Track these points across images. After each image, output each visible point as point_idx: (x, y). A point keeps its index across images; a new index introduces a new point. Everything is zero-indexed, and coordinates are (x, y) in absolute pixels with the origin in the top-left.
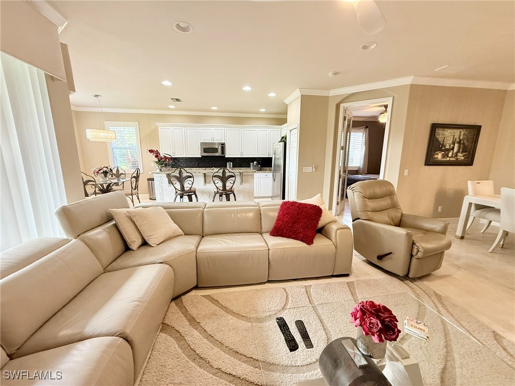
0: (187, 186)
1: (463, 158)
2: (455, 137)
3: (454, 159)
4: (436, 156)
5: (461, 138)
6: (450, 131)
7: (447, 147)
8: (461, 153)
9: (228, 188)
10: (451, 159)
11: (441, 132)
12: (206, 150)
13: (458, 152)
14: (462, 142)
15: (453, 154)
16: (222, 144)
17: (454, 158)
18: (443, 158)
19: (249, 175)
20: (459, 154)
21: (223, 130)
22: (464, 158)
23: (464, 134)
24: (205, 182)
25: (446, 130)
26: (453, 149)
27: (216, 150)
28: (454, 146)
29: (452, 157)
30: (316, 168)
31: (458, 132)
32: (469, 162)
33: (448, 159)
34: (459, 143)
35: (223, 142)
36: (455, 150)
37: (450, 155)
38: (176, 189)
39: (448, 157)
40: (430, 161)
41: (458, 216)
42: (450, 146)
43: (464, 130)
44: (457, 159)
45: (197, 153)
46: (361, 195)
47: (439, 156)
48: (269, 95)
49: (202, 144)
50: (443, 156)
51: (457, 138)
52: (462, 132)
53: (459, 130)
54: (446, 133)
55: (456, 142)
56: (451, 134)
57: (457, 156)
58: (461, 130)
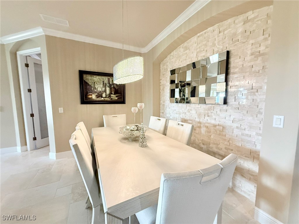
1: (116, 98)
2: (105, 82)
4: (90, 97)
5: (111, 83)
6: (98, 77)
7: (99, 90)
8: (114, 95)
10: (106, 99)
11: (90, 78)
13: (111, 93)
14: (112, 86)
15: (106, 95)
17: (108, 98)
18: (97, 98)
20: (111, 95)
22: (118, 99)
23: (113, 81)
25: (95, 76)
26: (105, 91)
28: (106, 89)
29: (106, 97)
31: (107, 79)
32: (122, 101)
33: (103, 99)
34: (110, 87)
36: (108, 92)
37: (104, 95)
39: (102, 97)
43: (112, 78)
44: (112, 99)
47: (93, 97)
50: (98, 96)
51: (107, 83)
52: (110, 79)
53: (107, 77)
54: (94, 79)
55: (106, 86)
56: (100, 80)
57: (110, 96)
58: (109, 77)
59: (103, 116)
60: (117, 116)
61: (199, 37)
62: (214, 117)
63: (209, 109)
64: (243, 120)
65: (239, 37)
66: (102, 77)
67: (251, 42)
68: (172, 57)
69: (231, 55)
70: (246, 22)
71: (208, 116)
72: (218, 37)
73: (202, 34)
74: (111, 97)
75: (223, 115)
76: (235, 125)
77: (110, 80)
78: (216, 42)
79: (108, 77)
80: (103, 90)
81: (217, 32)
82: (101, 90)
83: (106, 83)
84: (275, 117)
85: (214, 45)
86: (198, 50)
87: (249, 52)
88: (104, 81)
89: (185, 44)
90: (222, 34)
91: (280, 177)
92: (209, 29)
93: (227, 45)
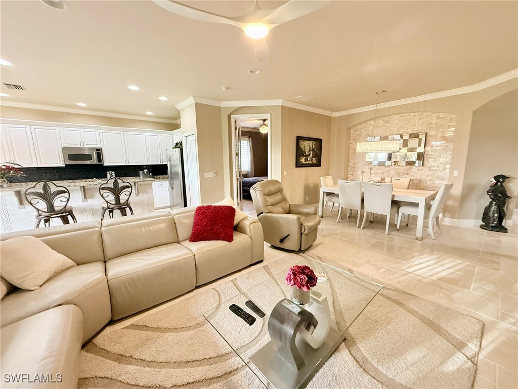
0: (58, 203)
2: (310, 146)
3: (311, 162)
4: (301, 160)
5: (313, 147)
6: (307, 142)
7: (307, 154)
9: (122, 201)
11: (302, 142)
12: (72, 157)
13: (313, 157)
14: (314, 150)
16: (97, 150)
19: (146, 185)
21: (97, 133)
22: (316, 162)
23: (314, 144)
24: (85, 197)
25: (305, 141)
26: (310, 155)
27: (89, 157)
28: (310, 153)
30: (216, 173)
31: (311, 143)
32: (318, 164)
33: (308, 162)
34: (312, 150)
35: (98, 146)
37: (309, 159)
38: (38, 210)
40: (298, 165)
41: (319, 202)
43: (314, 142)
44: (313, 162)
45: (59, 162)
46: (262, 193)
47: (303, 160)
48: (160, 98)
49: (64, 149)
50: (306, 160)
54: (305, 143)
57: (312, 160)
59: (321, 178)
61: (401, 116)
62: (412, 174)
63: (408, 169)
64: (433, 175)
65: (434, 126)
67: (441, 130)
68: (368, 125)
69: (427, 135)
70: (439, 118)
71: (407, 174)
72: (419, 121)
73: (404, 116)
75: (419, 172)
76: (428, 178)
78: (416, 124)
81: (417, 118)
84: (455, 171)
85: (414, 125)
86: (399, 126)
87: (439, 136)
89: (386, 118)
90: (421, 120)
91: (455, 199)
92: (411, 114)
93: (425, 128)
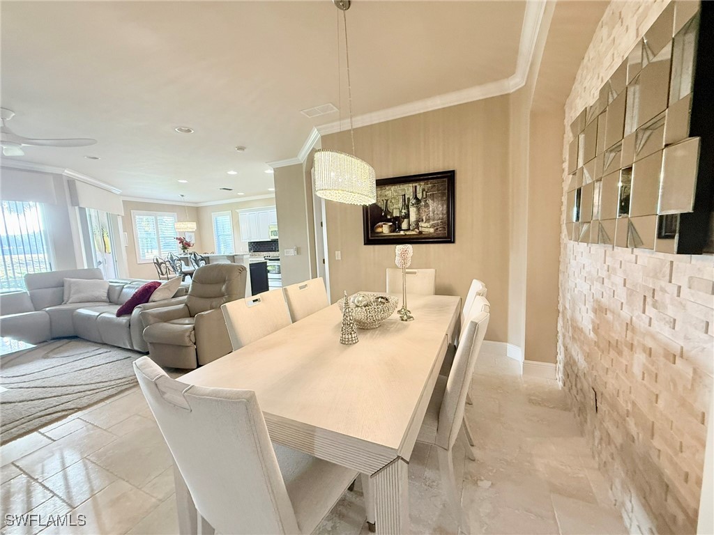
1: (432, 230)
2: (407, 197)
3: (414, 233)
4: (379, 230)
5: (419, 196)
6: (393, 188)
7: (396, 214)
8: (426, 222)
10: (408, 233)
13: (420, 220)
14: (423, 203)
15: (409, 225)
17: (412, 230)
18: (394, 231)
20: (421, 224)
22: (436, 231)
23: (423, 190)
25: (387, 188)
26: (407, 216)
28: (409, 211)
29: (409, 230)
31: (411, 190)
33: (402, 233)
36: (413, 217)
37: (404, 226)
39: (400, 229)
42: (401, 212)
43: (422, 183)
44: (422, 232)
47: (385, 229)
50: (393, 229)
51: (411, 197)
52: (418, 187)
53: (411, 185)
54: (387, 193)
55: (410, 204)
56: (398, 193)
57: (417, 226)
58: (416, 184)
60: (415, 273)
66: (401, 186)
68: (585, 71)
71: (654, 304)
74: (420, 228)
77: (418, 190)
79: (414, 185)
80: (403, 214)
82: (398, 215)
83: (409, 199)
88: (405, 195)
